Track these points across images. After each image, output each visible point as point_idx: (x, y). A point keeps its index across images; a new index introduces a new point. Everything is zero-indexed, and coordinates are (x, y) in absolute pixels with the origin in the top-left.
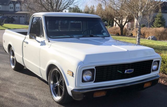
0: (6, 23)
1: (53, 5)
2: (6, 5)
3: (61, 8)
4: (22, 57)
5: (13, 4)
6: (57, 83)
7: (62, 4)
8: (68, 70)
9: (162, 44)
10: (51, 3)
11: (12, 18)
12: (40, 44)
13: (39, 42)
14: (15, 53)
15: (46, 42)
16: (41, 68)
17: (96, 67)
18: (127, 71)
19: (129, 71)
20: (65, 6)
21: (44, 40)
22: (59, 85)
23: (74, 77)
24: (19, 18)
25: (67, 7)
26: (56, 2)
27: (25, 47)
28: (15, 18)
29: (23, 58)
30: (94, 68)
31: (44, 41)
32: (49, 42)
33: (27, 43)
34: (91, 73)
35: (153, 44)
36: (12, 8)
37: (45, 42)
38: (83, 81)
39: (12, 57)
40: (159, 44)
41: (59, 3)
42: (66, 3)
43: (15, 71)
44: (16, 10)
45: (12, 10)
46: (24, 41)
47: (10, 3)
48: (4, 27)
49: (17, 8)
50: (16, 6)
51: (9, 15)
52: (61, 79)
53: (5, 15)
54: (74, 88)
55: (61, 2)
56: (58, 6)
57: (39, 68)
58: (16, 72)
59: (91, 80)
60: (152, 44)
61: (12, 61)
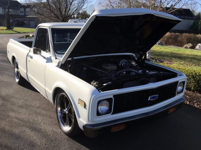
0: (16, 26)
1: (62, 10)
2: (17, 9)
3: (70, 14)
4: (26, 72)
5: (23, 9)
6: (65, 110)
7: (71, 10)
8: (79, 99)
9: (170, 50)
10: (60, 9)
11: (22, 22)
12: (46, 60)
13: (44, 58)
14: (19, 66)
15: (53, 58)
16: (47, 89)
17: (114, 96)
18: (151, 98)
19: (153, 98)
20: (74, 12)
21: (51, 55)
22: (68, 113)
23: (86, 109)
24: (29, 21)
25: (75, 13)
26: (65, 8)
27: (29, 61)
28: (25, 22)
29: (28, 73)
30: (112, 97)
31: (50, 57)
32: (56, 58)
33: (31, 57)
34: (108, 103)
35: (162, 50)
36: (23, 12)
37: (51, 59)
38: (98, 114)
39: (16, 70)
40: (167, 50)
41: (68, 8)
42: (75, 9)
43: (19, 86)
44: (27, 14)
45: (22, 14)
46: (28, 55)
47: (21, 7)
48: (14, 31)
49: (27, 13)
50: (26, 10)
51: (20, 19)
52: (70, 106)
53: (16, 19)
54: (87, 123)
55: (70, 7)
56: (67, 12)
57: (44, 88)
58: (21, 87)
59: (107, 112)
60: (160, 50)
61: (16, 74)
